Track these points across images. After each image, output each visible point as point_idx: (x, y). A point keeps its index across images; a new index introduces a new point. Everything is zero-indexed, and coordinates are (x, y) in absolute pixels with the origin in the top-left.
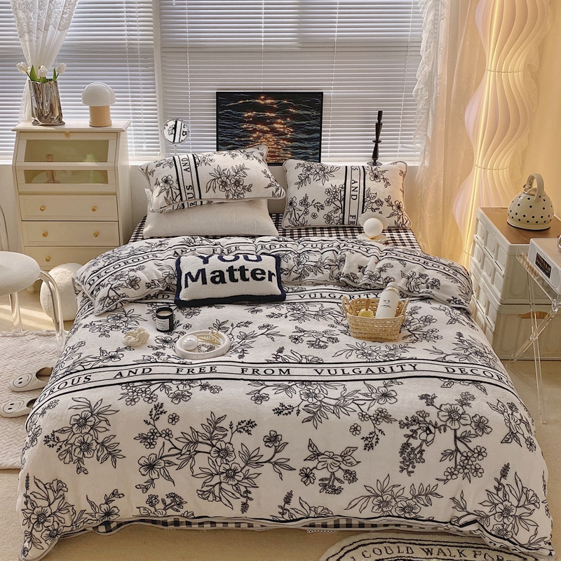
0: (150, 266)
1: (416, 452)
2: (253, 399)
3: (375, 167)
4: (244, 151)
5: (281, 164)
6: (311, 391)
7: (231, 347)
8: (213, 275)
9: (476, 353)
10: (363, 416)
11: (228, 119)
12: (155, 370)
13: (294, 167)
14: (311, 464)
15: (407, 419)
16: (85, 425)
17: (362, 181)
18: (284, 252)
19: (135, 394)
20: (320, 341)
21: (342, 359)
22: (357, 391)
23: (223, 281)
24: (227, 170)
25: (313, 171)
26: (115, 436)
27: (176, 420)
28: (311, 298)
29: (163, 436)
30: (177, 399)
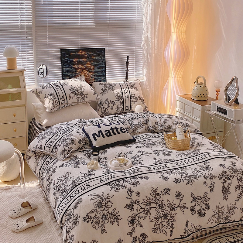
1: (227, 189)
2: (163, 179)
6: (181, 172)
7: (132, 163)
8: (106, 133)
10: (205, 177)
13: (98, 85)
15: (220, 175)
16: (102, 206)
17: (128, 89)
19: (116, 186)
20: (166, 153)
21: (179, 158)
23: (111, 135)
24: (76, 87)
25: (107, 86)
26: (116, 208)
27: (139, 194)
28: (145, 139)
29: (136, 203)
30: (135, 185)
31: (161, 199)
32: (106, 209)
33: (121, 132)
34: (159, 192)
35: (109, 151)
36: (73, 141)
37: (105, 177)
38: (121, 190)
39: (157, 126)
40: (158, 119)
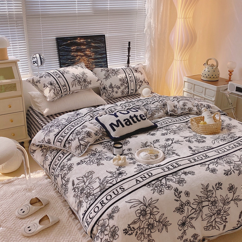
0: (89, 124)
2: (211, 172)
6: (226, 161)
8: (125, 122)
12: (153, 173)
13: (100, 71)
16: (146, 214)
17: (132, 74)
18: (138, 106)
20: (199, 139)
21: (217, 144)
23: (131, 123)
24: (78, 75)
25: (110, 71)
26: (164, 214)
27: (189, 194)
28: (166, 124)
29: (187, 204)
30: (180, 183)
31: (214, 195)
32: (152, 216)
33: (141, 120)
34: (210, 188)
35: (132, 141)
36: (89, 134)
37: (141, 176)
38: (166, 191)
39: (176, 109)
40: (176, 103)
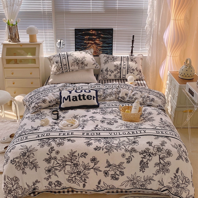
0: (50, 94)
1: (145, 164)
2: (87, 144)
3: (132, 56)
4: (85, 51)
5: (98, 56)
6: (108, 141)
7: (79, 125)
8: (73, 98)
9: (167, 126)
10: (126, 150)
11: (79, 39)
12: (51, 134)
13: (103, 57)
14: (108, 169)
15: (142, 151)
16: (25, 155)
17: (127, 62)
18: (99, 89)
19: (44, 143)
20: (111, 122)
21: (119, 129)
22: (124, 141)
23: (76, 100)
24: (79, 58)
25: (110, 58)
26: (36, 159)
27: (58, 153)
28: (108, 106)
29: (54, 159)
30: (59, 145)
31: (77, 160)
32: (28, 158)
33: (87, 99)
36: (44, 101)
38: (46, 147)
